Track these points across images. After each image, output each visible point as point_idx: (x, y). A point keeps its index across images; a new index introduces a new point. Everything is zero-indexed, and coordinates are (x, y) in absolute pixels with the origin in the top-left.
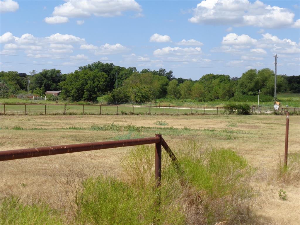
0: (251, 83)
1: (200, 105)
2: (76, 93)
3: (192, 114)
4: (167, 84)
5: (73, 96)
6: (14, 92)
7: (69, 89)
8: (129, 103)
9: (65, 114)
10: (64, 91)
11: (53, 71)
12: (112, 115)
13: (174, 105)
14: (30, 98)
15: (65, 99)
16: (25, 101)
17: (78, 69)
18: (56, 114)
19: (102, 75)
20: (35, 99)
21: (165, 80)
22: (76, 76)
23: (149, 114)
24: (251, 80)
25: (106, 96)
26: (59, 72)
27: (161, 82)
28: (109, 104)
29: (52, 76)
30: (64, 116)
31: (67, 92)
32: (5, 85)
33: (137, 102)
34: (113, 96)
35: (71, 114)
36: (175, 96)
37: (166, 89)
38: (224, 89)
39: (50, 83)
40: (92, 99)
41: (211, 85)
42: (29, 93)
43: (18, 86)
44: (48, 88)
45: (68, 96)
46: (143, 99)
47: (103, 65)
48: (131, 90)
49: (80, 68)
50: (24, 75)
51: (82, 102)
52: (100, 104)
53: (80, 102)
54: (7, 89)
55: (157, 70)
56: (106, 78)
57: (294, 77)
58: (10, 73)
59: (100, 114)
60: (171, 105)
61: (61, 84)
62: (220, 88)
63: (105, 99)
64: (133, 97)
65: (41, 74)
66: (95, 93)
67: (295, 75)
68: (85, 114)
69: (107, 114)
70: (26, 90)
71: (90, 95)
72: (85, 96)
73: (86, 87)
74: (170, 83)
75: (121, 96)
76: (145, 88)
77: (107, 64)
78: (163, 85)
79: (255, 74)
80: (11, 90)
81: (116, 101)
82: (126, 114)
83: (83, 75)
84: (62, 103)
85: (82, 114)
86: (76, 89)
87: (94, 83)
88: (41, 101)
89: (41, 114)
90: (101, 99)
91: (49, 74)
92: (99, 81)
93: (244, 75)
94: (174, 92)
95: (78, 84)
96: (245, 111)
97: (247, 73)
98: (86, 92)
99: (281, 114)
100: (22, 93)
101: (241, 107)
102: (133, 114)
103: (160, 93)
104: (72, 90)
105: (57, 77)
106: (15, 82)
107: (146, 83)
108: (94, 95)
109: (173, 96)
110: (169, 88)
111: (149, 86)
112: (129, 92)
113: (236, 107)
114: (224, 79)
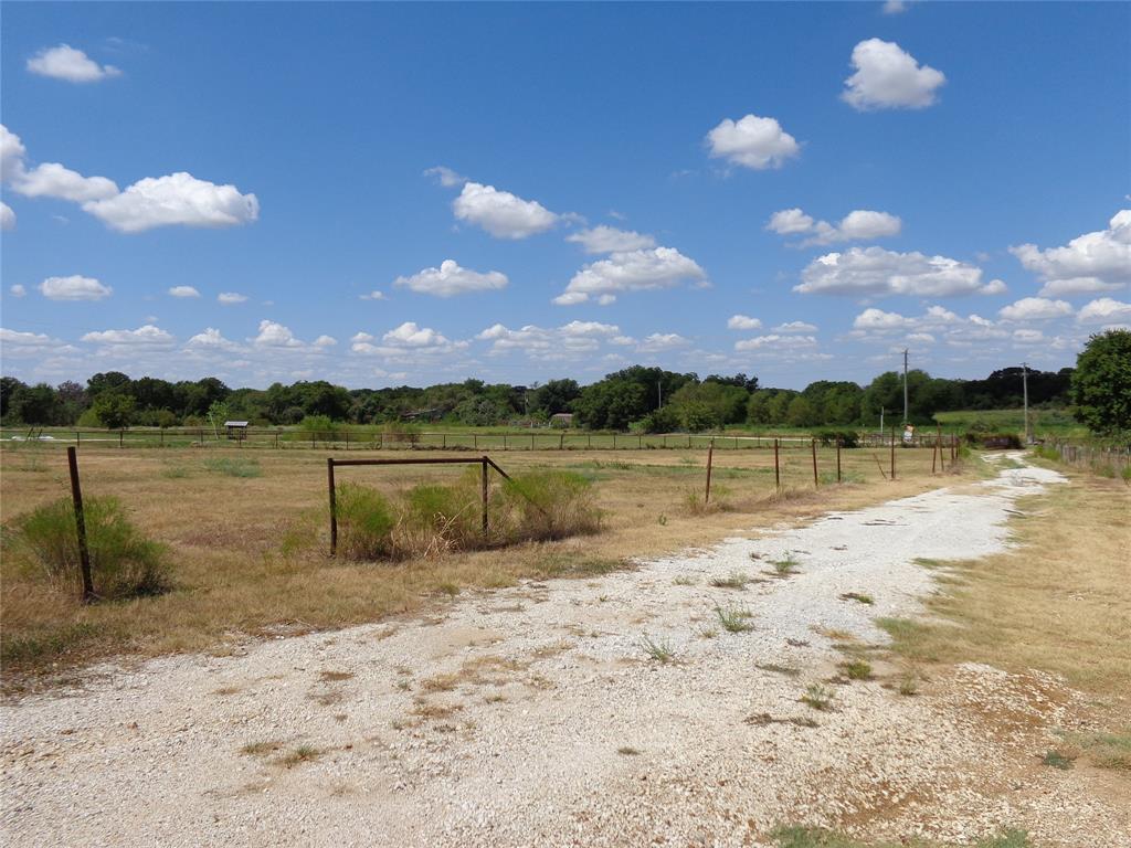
0: (886, 395)
1: (796, 434)
2: (594, 416)
3: (760, 447)
4: (747, 400)
5: (590, 421)
6: (504, 417)
7: (585, 411)
8: (679, 432)
9: (561, 449)
10: (576, 413)
11: (566, 382)
12: (632, 449)
13: (750, 433)
14: (526, 425)
15: (578, 427)
16: (517, 431)
17: (604, 379)
18: (548, 449)
19: (636, 388)
20: (535, 427)
21: (743, 392)
22: (595, 390)
23: (690, 447)
24: (889, 389)
25: (644, 421)
26: (574, 383)
27: (735, 397)
28: (647, 433)
29: (563, 390)
30: (561, 452)
31: (581, 417)
32: (492, 406)
33: (691, 429)
34: (655, 421)
35: (570, 449)
36: (761, 419)
37: (745, 408)
38: (844, 406)
39: (561, 401)
40: (619, 426)
41: (824, 400)
42: (527, 418)
43: (511, 406)
44: (556, 409)
45: (583, 422)
46: (701, 425)
47: (643, 370)
48: (681, 410)
49: (607, 376)
50: (521, 390)
51: (604, 431)
52: (632, 433)
53: (601, 431)
54: (494, 413)
55: (733, 376)
56: (642, 393)
57: (975, 382)
58: (500, 387)
59: (614, 449)
60: (746, 433)
61: (573, 403)
62: (837, 404)
63: (643, 426)
64: (684, 422)
65: (547, 387)
66: (625, 416)
67: (978, 379)
68: (592, 448)
69: (625, 449)
70: (523, 413)
71: (618, 420)
72: (609, 421)
73: (610, 408)
74: (753, 397)
75: (667, 420)
76: (705, 408)
77: (650, 369)
78: (741, 402)
79: (895, 380)
80: (499, 414)
81: (659, 428)
82: (654, 448)
83: (606, 388)
84: (573, 432)
85: (586, 449)
86: (596, 410)
87: (623, 400)
88: (543, 429)
89: (527, 449)
90: (635, 427)
91: (559, 387)
92: (630, 398)
93: (875, 381)
94: (759, 412)
95: (599, 402)
96: (849, 443)
97: (880, 378)
98: (610, 415)
99: (914, 446)
100: (516, 417)
101: (842, 436)
102: (664, 447)
103: (735, 414)
104: (588, 412)
105: (571, 391)
106: (507, 401)
107: (706, 399)
108: (623, 420)
109: (756, 419)
110: (750, 406)
111: (712, 404)
112: (678, 414)
113: (833, 436)
114: (847, 389)
